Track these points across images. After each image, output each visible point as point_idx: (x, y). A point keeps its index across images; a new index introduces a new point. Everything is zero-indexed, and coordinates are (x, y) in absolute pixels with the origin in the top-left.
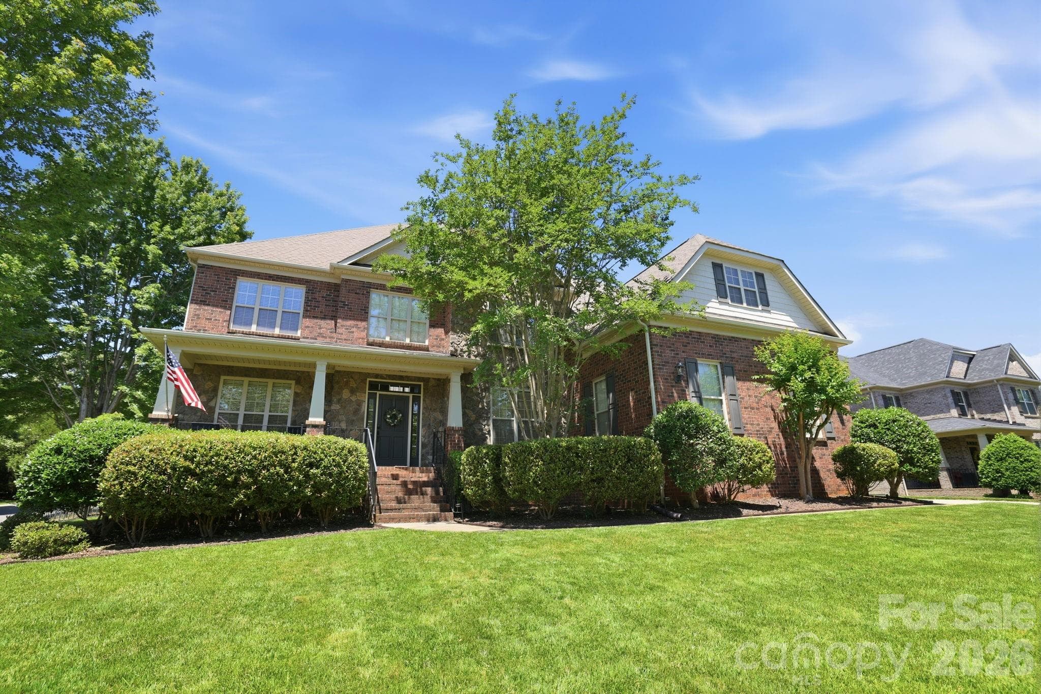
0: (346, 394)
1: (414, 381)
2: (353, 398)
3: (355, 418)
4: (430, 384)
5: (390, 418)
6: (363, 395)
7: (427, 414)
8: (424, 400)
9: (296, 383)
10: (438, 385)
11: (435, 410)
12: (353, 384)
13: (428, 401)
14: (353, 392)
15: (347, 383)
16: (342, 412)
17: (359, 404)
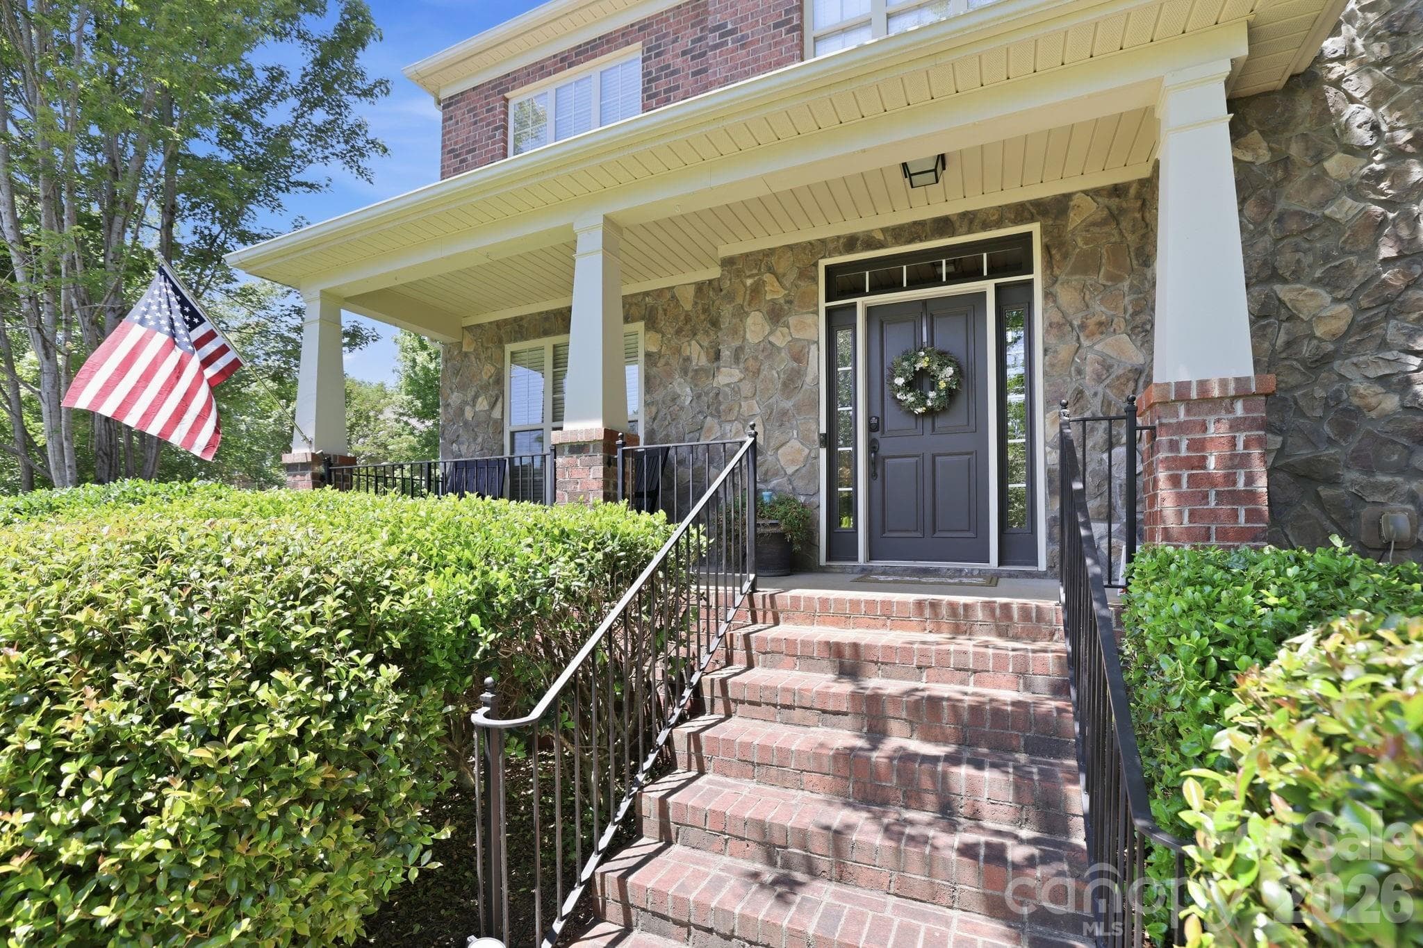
0: (755, 327)
1: (999, 224)
2: (779, 339)
3: (788, 404)
4: (1074, 220)
5: (910, 386)
6: (809, 319)
7: (1064, 351)
8: (1047, 295)
9: (647, 328)
10: (1114, 217)
11: (1104, 327)
12: (774, 292)
13: (1066, 296)
14: (776, 315)
15: (757, 290)
16: (746, 388)
17: (799, 356)
